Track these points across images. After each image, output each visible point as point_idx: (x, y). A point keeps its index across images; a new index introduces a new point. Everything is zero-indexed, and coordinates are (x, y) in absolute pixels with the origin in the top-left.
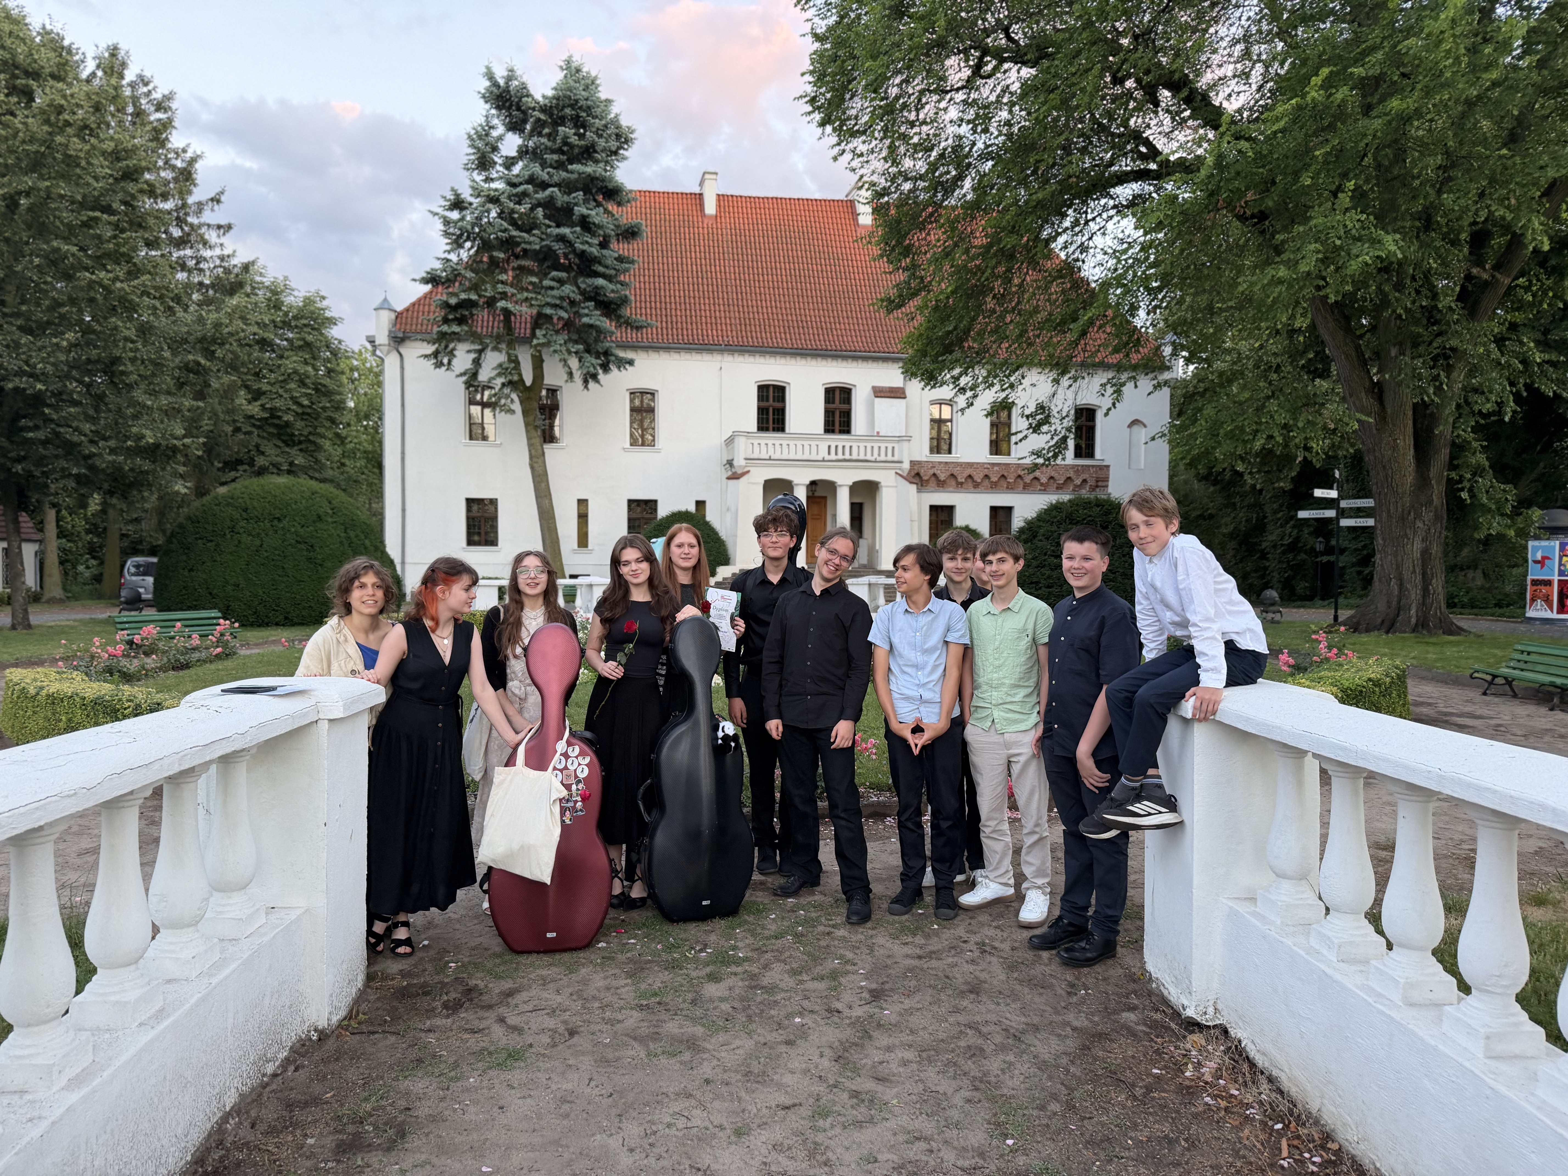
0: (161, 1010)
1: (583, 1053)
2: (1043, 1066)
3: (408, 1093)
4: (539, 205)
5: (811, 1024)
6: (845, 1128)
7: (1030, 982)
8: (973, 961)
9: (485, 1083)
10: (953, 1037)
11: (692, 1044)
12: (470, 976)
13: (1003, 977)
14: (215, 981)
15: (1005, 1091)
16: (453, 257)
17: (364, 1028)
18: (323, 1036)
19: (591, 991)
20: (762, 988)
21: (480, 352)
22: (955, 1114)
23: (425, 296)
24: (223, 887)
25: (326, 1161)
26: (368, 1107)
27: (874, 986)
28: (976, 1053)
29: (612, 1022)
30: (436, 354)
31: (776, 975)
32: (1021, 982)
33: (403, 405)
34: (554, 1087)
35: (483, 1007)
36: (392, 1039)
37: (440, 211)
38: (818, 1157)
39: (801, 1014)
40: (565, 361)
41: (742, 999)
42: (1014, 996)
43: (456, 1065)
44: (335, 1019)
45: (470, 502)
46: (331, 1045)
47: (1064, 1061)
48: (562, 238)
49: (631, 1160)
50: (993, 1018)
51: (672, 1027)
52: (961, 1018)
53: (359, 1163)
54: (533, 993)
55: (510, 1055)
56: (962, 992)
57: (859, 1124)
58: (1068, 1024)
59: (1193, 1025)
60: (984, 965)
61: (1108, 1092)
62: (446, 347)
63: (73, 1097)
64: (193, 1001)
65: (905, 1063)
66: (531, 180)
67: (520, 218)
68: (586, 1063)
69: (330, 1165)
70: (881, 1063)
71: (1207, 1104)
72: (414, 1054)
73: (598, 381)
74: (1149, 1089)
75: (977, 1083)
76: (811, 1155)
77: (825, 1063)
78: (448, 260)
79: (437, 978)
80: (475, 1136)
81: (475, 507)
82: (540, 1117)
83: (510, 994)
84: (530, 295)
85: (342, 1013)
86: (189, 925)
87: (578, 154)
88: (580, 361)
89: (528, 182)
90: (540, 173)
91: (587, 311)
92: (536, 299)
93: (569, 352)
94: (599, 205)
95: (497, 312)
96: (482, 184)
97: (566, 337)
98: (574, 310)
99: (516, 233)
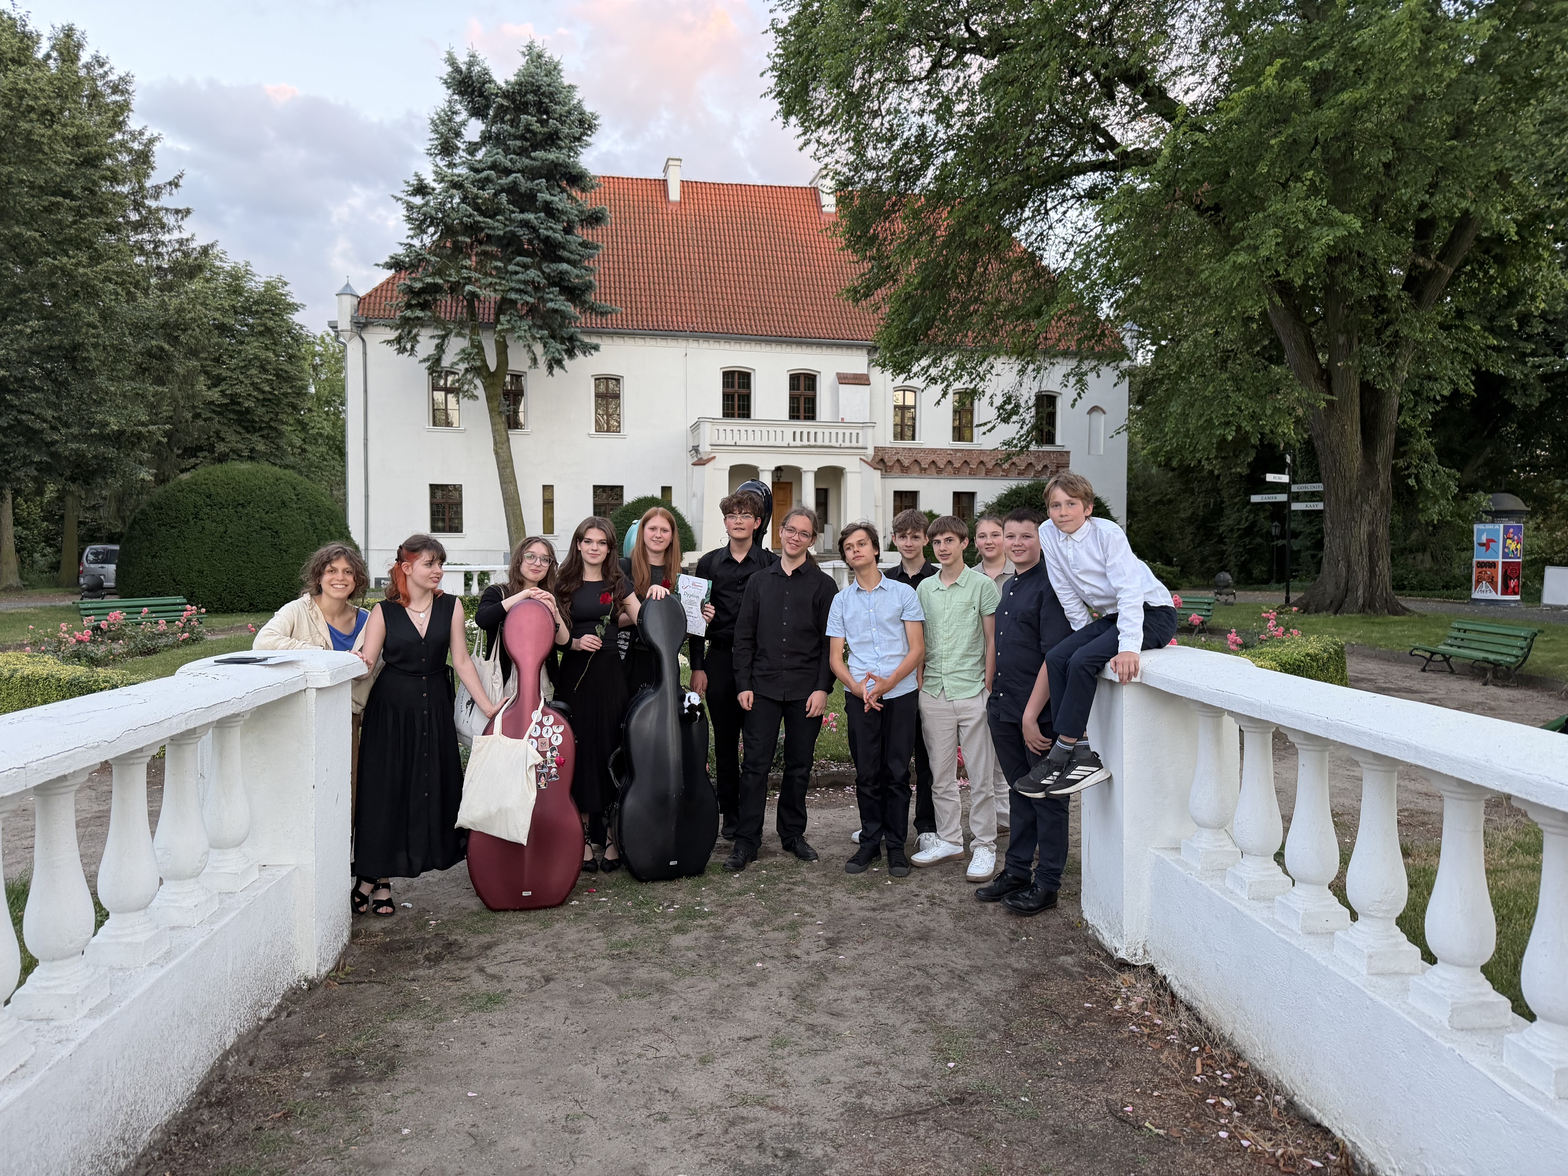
0: (169, 952)
1: (558, 997)
2: (985, 1002)
3: (395, 1033)
4: (503, 190)
5: (771, 968)
6: (801, 1055)
7: (976, 931)
8: (923, 913)
9: (468, 1023)
10: (903, 978)
11: (661, 987)
12: (450, 932)
13: (950, 926)
14: (216, 927)
15: (948, 1023)
16: (416, 243)
17: (351, 978)
18: (313, 985)
19: (564, 943)
20: (726, 938)
21: (443, 338)
22: (902, 1043)
23: (388, 282)
24: (218, 844)
25: (323, 1091)
26: (360, 1044)
27: (830, 935)
28: (923, 991)
29: (584, 970)
30: (399, 340)
31: (740, 926)
32: (967, 930)
33: (366, 391)
34: (532, 1025)
35: (463, 959)
36: (378, 988)
37: (402, 195)
38: (777, 1080)
39: (762, 960)
40: (529, 347)
41: (707, 947)
42: (960, 942)
43: (439, 1009)
44: (324, 970)
45: (434, 488)
46: (320, 993)
47: (1004, 997)
48: (525, 224)
49: (605, 1084)
50: (939, 961)
51: (642, 973)
52: (910, 962)
53: (354, 1091)
54: (510, 945)
55: (490, 999)
56: (913, 939)
57: (813, 1052)
58: (1009, 966)
59: (1123, 965)
60: (933, 916)
61: (1043, 1022)
62: (410, 332)
63: (96, 1024)
64: (198, 944)
65: (858, 1000)
66: (494, 166)
67: (484, 203)
68: (562, 1005)
69: (326, 1094)
70: (835, 1000)
71: (1132, 1031)
72: (399, 1000)
73: (563, 367)
74: (1080, 1020)
75: (923, 1016)
76: (770, 1078)
77: (784, 1001)
78: (411, 246)
79: (418, 935)
80: (460, 1067)
81: (439, 494)
82: (519, 1051)
83: (489, 947)
84: (495, 280)
85: (330, 965)
86: (191, 877)
87: (541, 141)
88: (545, 347)
89: (491, 168)
90: (503, 159)
91: (551, 296)
92: (501, 284)
93: (534, 338)
94: (563, 190)
95: (461, 297)
96: (445, 169)
97: (531, 323)
98: (539, 295)
99: (480, 219)
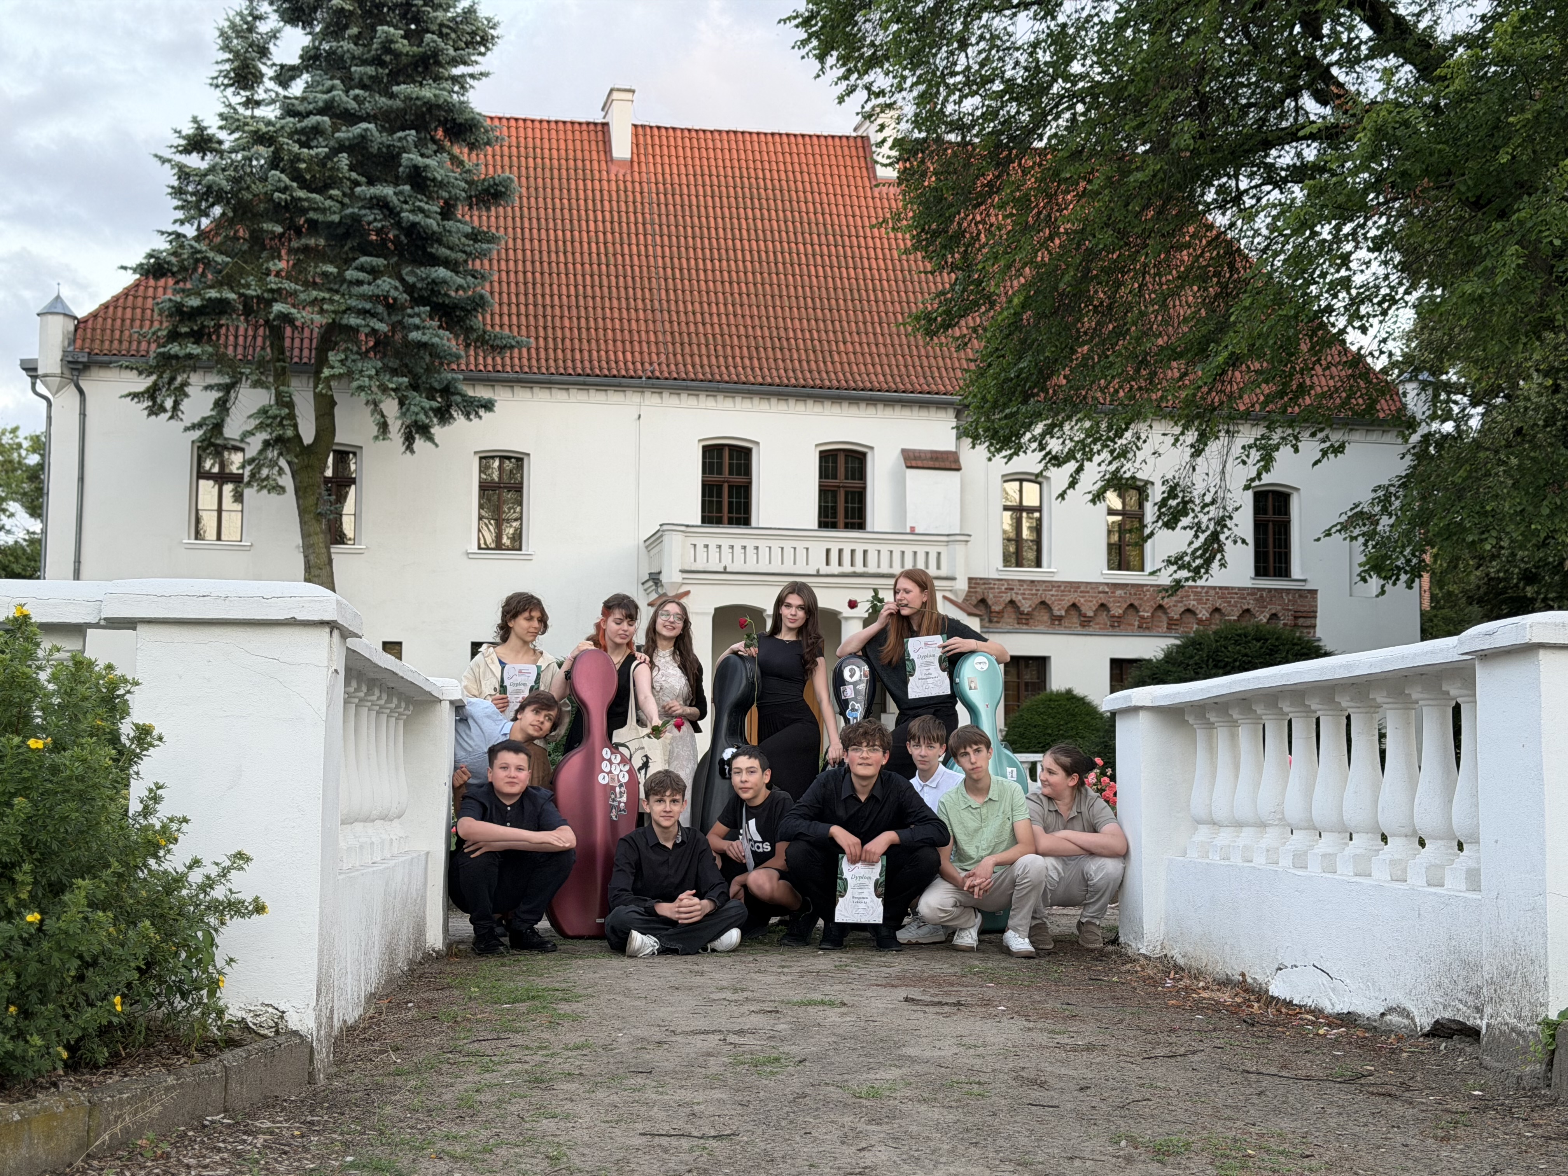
4: (341, 147)
16: (190, 231)
18: (439, 953)
21: (228, 389)
23: (126, 293)
30: (152, 393)
33: (81, 479)
37: (167, 153)
40: (376, 404)
48: (381, 204)
62: (172, 379)
66: (327, 109)
67: (308, 170)
73: (430, 438)
78: (179, 235)
84: (322, 295)
87: (406, 66)
88: (401, 404)
89: (321, 112)
90: (345, 98)
91: (417, 321)
92: (331, 301)
93: (384, 389)
94: (441, 149)
95: (261, 322)
96: (241, 110)
97: (379, 364)
98: (395, 318)
99: (301, 194)
